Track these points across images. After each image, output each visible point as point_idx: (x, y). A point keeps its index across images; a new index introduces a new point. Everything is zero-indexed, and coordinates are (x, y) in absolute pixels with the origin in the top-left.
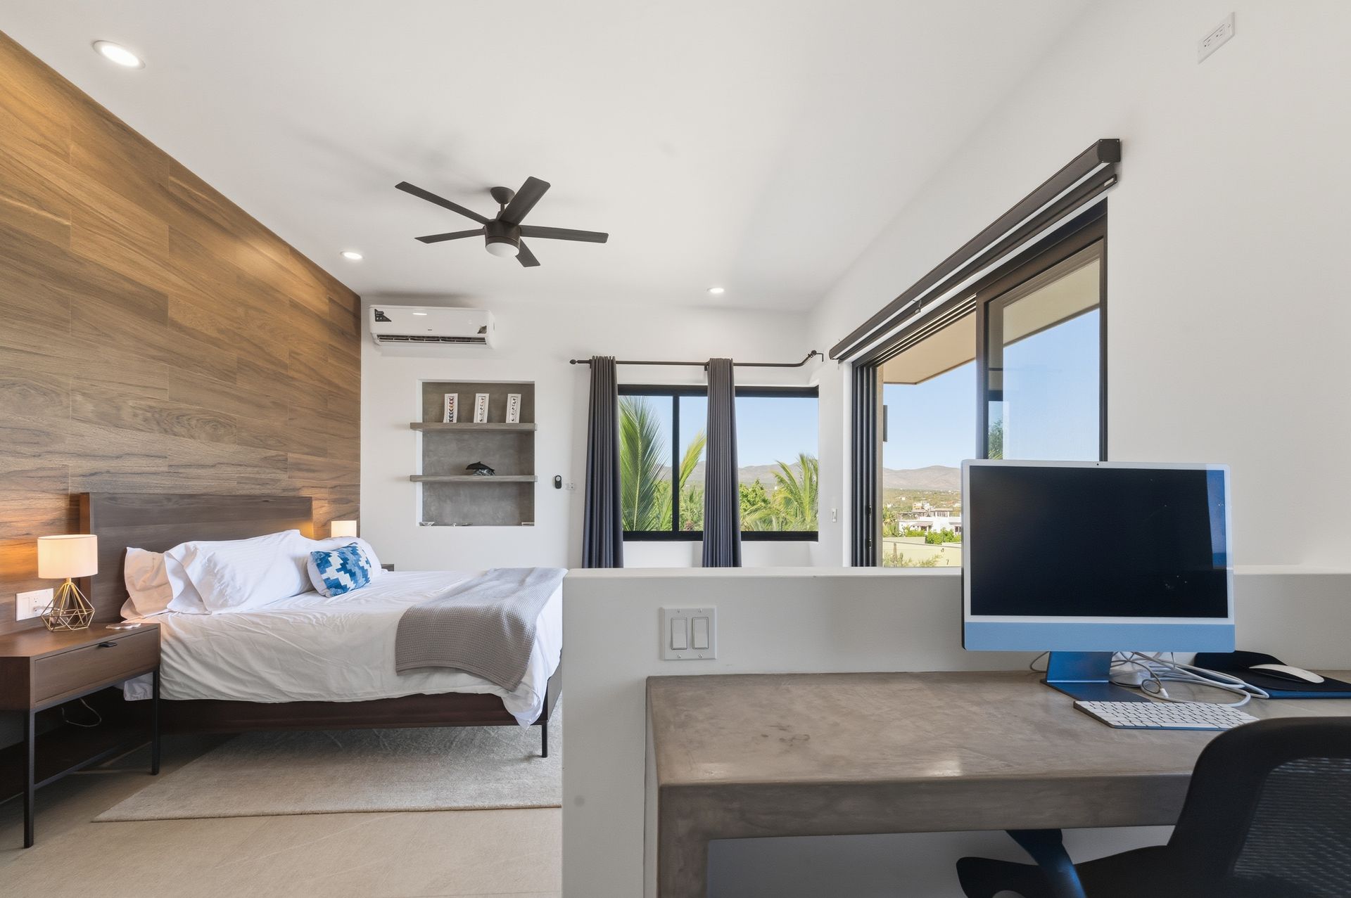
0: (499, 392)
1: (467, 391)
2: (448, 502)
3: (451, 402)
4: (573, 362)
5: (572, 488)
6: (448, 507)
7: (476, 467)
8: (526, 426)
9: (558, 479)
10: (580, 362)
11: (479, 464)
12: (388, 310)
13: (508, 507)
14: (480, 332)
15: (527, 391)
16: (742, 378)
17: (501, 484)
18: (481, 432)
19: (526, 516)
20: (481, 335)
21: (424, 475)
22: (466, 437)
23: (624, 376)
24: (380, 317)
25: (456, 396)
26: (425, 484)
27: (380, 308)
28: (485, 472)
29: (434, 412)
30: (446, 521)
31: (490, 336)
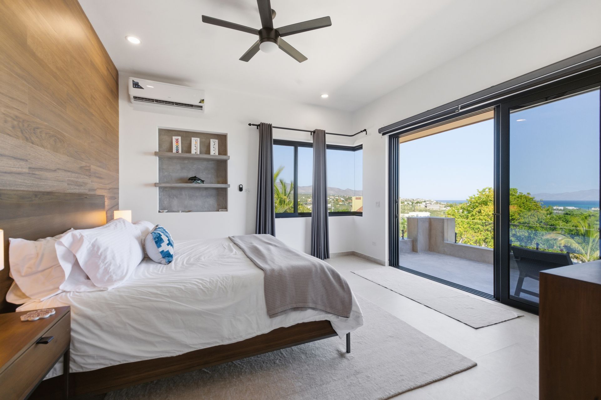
0: (206, 137)
1: (187, 135)
2: (175, 198)
3: (177, 143)
4: (250, 125)
5: (248, 191)
6: (175, 202)
7: (193, 179)
8: (223, 157)
9: (241, 186)
10: (253, 125)
11: (195, 177)
12: (141, 82)
13: (212, 201)
14: (200, 102)
15: (222, 139)
16: (330, 140)
17: (206, 189)
18: (196, 159)
19: (222, 205)
20: (200, 104)
21: (160, 183)
22: (186, 162)
23: (277, 135)
24: (136, 85)
25: (180, 138)
26: (160, 188)
27: (136, 80)
28: (199, 182)
29: (166, 146)
30: (174, 210)
31: (205, 105)
